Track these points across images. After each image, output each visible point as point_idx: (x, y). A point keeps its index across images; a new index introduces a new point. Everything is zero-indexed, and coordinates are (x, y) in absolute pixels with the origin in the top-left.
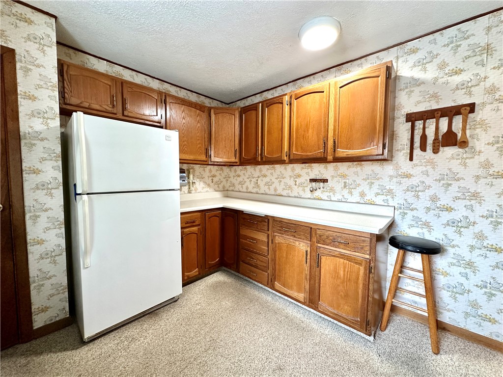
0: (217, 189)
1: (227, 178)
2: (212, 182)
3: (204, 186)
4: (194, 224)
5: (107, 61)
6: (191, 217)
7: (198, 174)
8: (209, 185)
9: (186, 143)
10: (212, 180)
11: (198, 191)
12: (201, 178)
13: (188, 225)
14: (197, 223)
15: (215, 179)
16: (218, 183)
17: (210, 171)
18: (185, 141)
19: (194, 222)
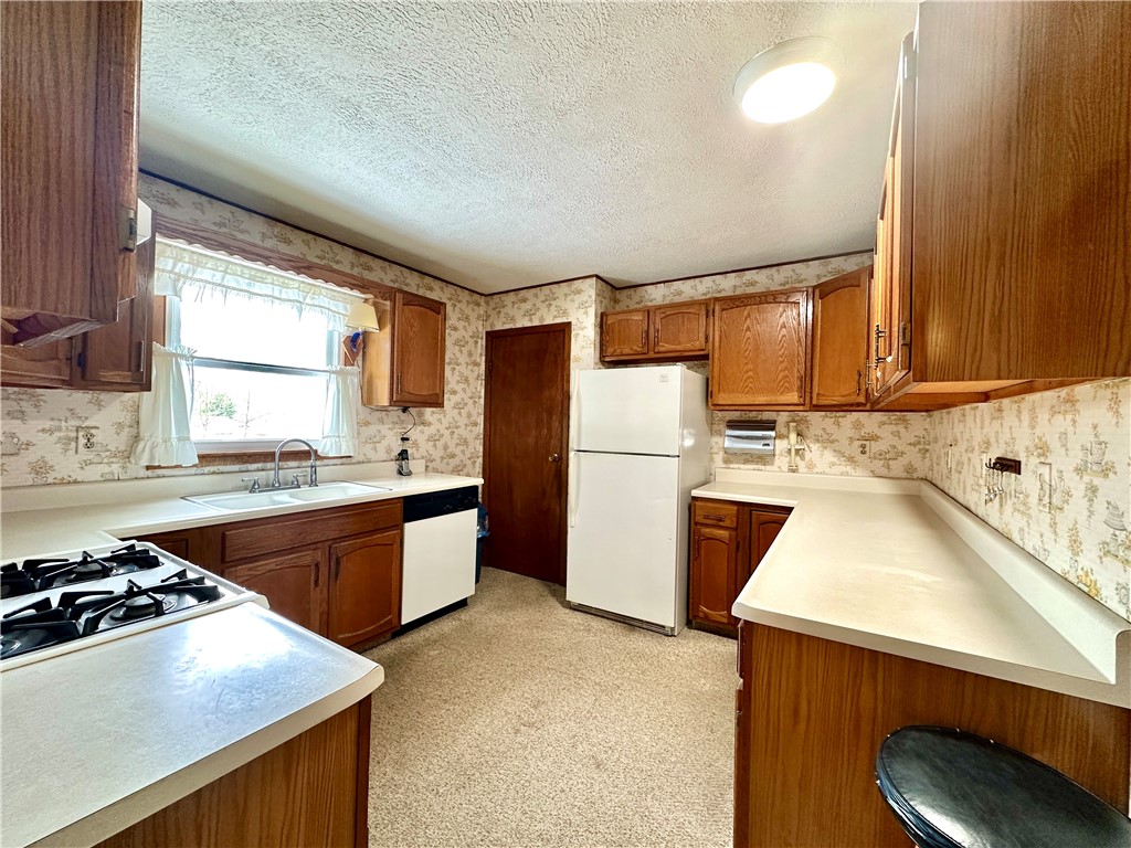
0: (884, 471)
1: (923, 446)
2: (863, 453)
3: (835, 460)
4: (721, 524)
5: (664, 282)
6: (714, 508)
7: (820, 432)
8: (851, 460)
9: (750, 373)
10: (864, 446)
11: (815, 470)
12: (827, 441)
13: (709, 522)
14: (727, 523)
15: (875, 447)
16: (886, 457)
17: (858, 425)
18: (750, 370)
19: (720, 520)
